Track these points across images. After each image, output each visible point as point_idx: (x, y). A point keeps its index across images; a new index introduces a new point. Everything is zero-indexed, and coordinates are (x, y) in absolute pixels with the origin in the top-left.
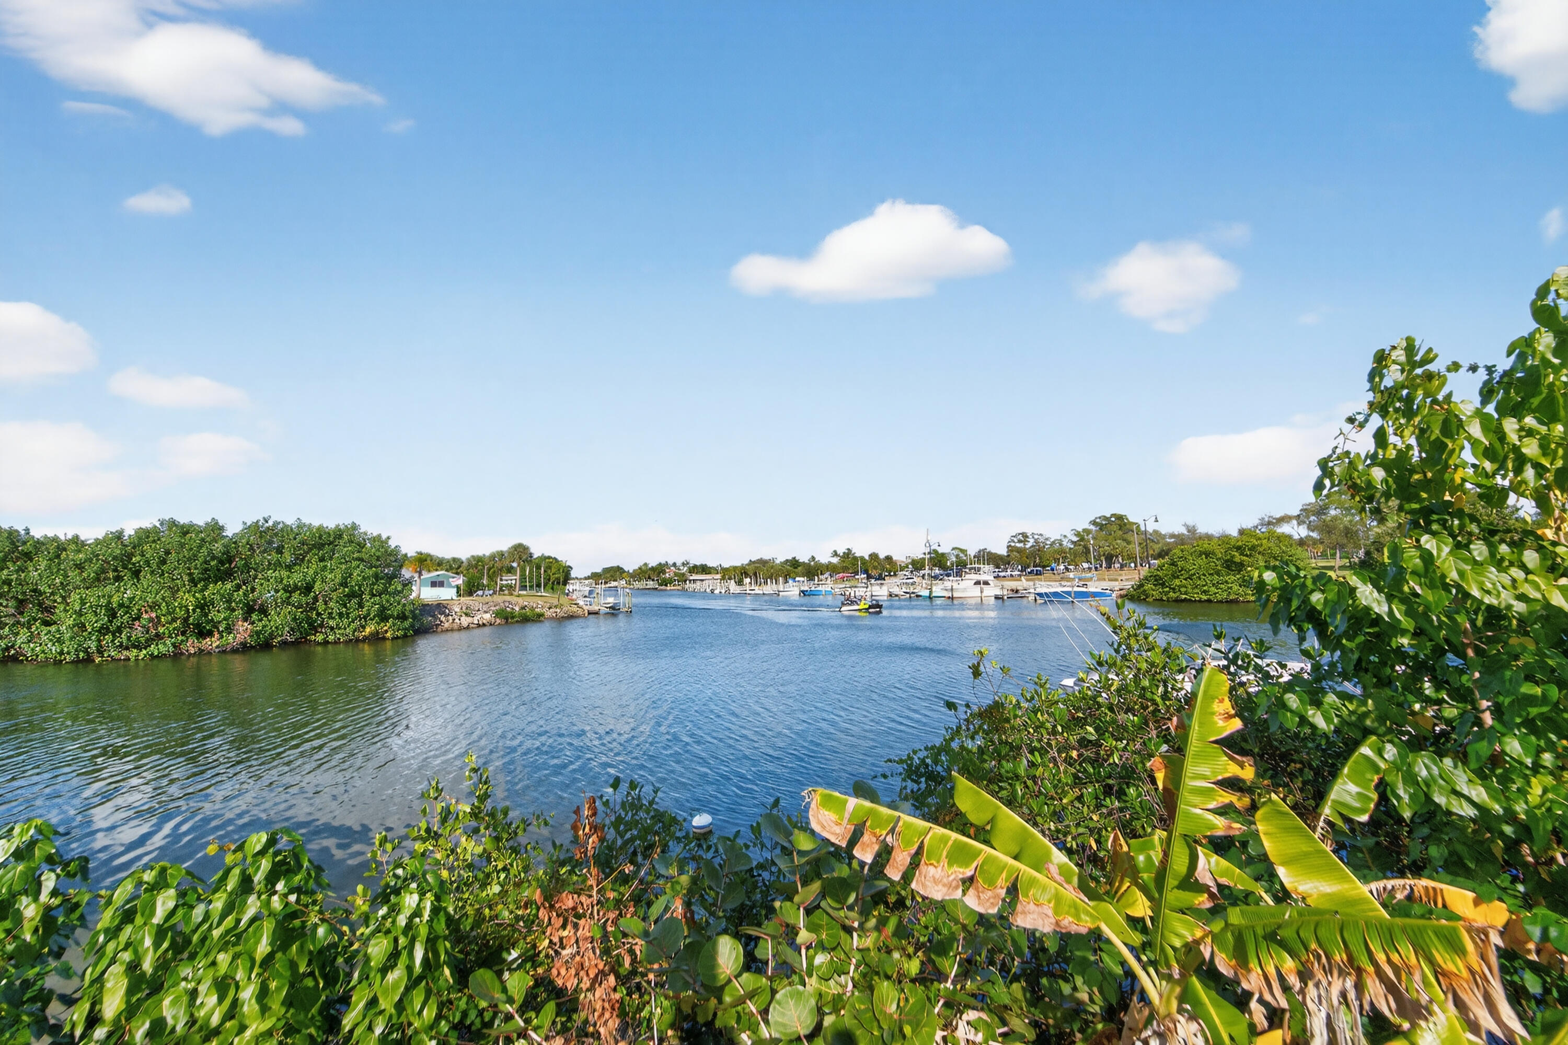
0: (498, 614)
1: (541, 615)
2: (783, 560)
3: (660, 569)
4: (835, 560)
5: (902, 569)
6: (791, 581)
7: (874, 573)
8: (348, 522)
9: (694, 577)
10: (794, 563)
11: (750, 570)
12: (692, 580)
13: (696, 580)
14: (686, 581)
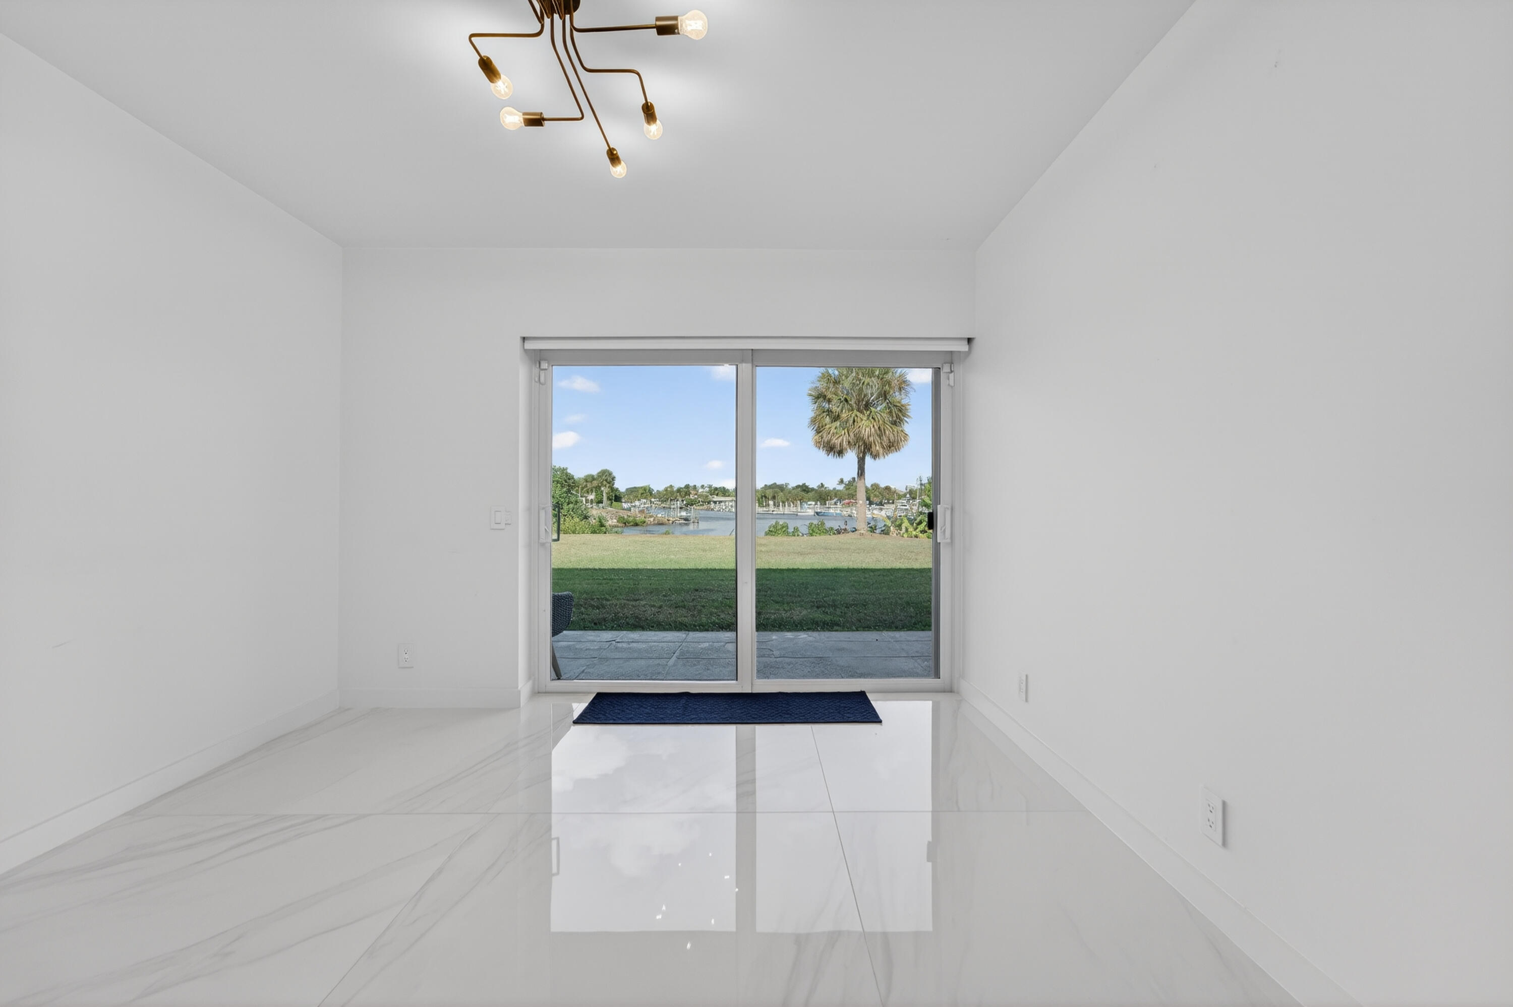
0: (619, 520)
1: (643, 522)
2: (794, 485)
3: (686, 491)
4: (841, 487)
5: (900, 497)
7: (876, 500)
9: (716, 498)
10: (805, 489)
11: (769, 493)
12: (715, 502)
13: (720, 502)
14: (709, 503)
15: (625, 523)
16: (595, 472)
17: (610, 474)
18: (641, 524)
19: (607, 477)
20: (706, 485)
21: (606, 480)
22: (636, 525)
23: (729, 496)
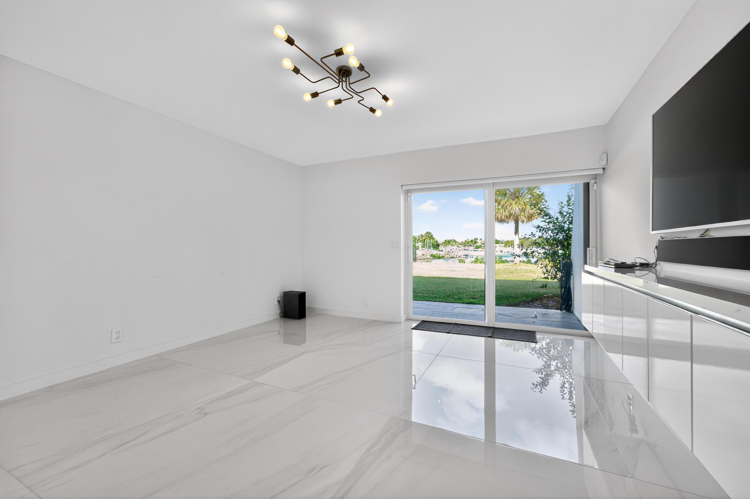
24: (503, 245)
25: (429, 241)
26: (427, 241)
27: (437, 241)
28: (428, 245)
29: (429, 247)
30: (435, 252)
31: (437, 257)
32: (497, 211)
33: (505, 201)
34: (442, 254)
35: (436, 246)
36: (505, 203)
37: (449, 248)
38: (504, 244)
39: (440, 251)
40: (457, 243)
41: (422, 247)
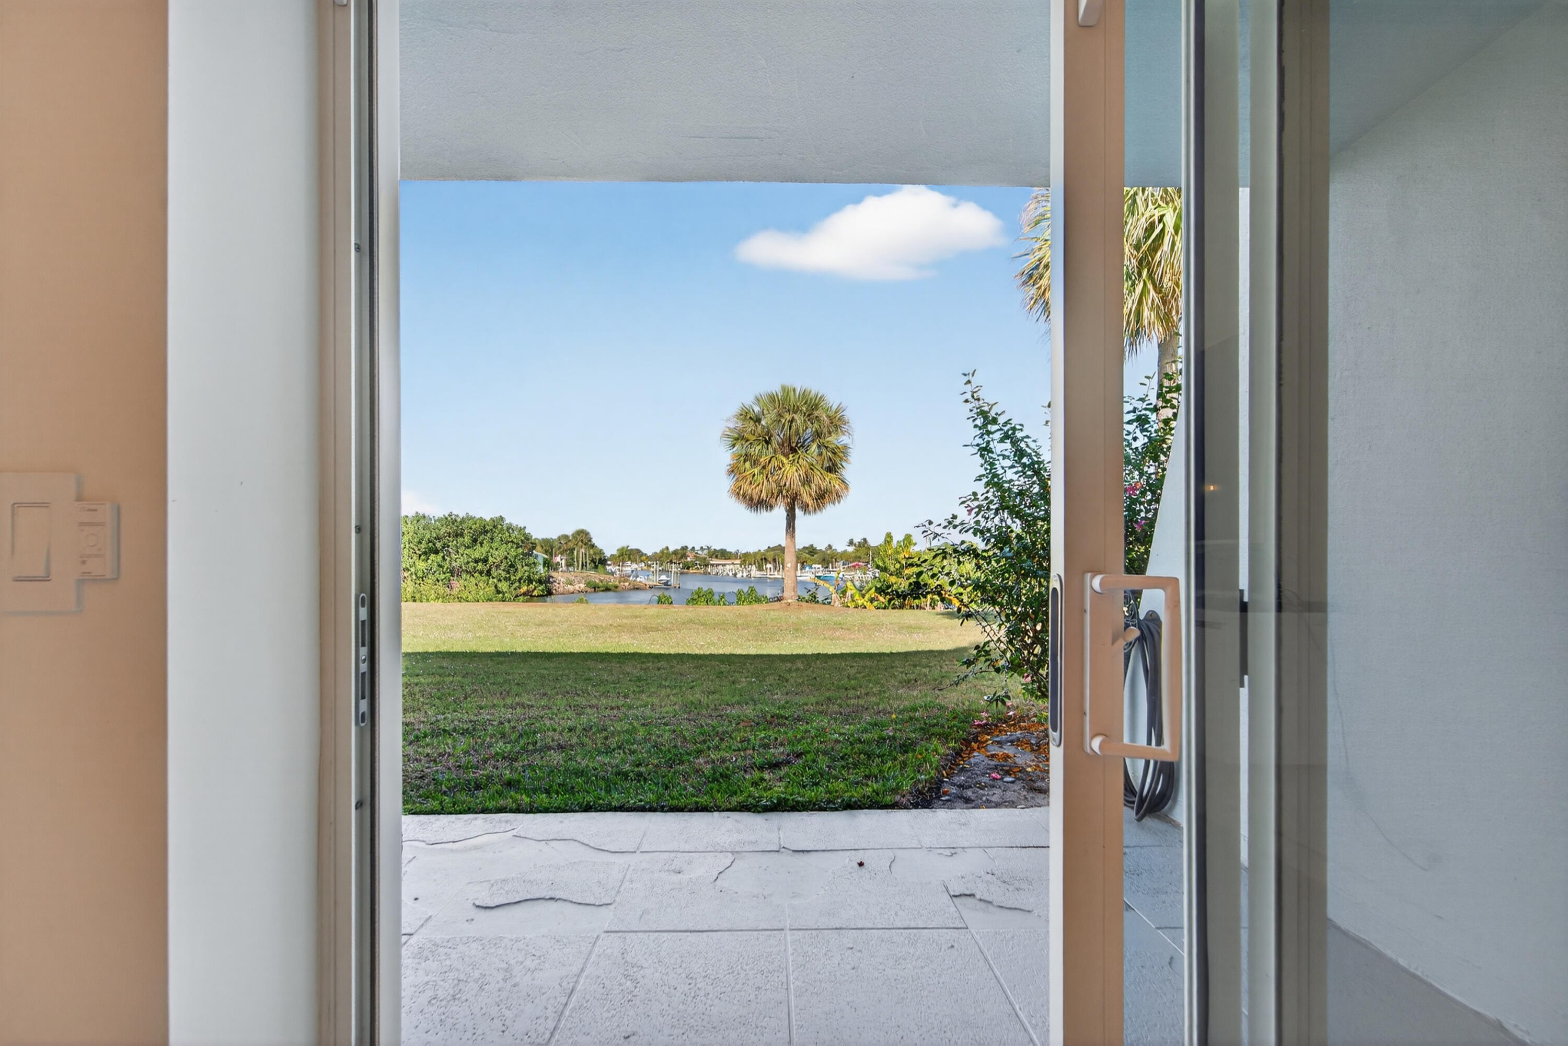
0: (588, 584)
1: (616, 587)
3: (682, 553)
4: (851, 549)
6: (807, 569)
8: (498, 515)
9: (715, 561)
10: (813, 551)
11: (770, 556)
12: (713, 565)
13: (718, 565)
14: (707, 565)
15: (595, 588)
16: (569, 532)
17: (587, 534)
18: (613, 588)
19: (583, 537)
20: (704, 547)
21: (582, 541)
22: (607, 589)
23: (729, 559)
24: (738, 562)
25: (584, 552)
26: (578, 552)
27: (601, 552)
28: (581, 559)
29: (584, 566)
30: (596, 577)
31: (602, 589)
32: (751, 478)
33: (768, 458)
34: (613, 581)
35: (600, 562)
36: (769, 462)
37: (629, 567)
38: (740, 558)
39: (608, 573)
40: (644, 558)
41: (568, 565)
